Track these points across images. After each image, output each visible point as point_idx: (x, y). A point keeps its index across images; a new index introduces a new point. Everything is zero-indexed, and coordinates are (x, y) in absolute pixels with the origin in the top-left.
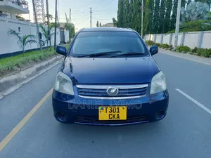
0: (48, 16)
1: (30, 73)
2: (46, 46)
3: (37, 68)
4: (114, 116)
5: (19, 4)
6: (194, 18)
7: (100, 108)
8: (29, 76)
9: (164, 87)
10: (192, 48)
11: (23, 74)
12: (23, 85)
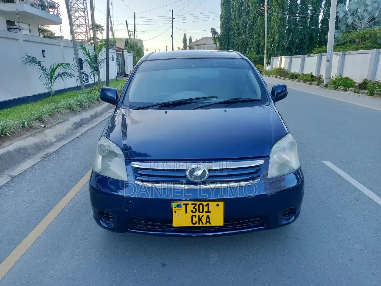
0: (96, 27)
1: (63, 132)
2: (91, 82)
3: (75, 123)
4: (200, 220)
5: (43, 7)
6: (363, 24)
7: (174, 204)
8: (60, 138)
9: (295, 164)
10: (358, 80)
11: (50, 134)
12: (47, 156)
